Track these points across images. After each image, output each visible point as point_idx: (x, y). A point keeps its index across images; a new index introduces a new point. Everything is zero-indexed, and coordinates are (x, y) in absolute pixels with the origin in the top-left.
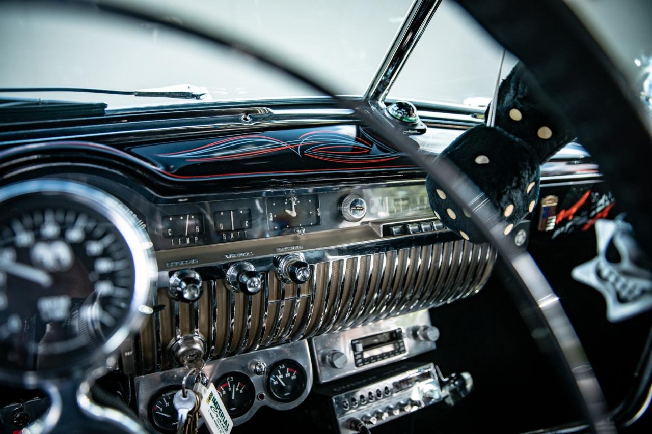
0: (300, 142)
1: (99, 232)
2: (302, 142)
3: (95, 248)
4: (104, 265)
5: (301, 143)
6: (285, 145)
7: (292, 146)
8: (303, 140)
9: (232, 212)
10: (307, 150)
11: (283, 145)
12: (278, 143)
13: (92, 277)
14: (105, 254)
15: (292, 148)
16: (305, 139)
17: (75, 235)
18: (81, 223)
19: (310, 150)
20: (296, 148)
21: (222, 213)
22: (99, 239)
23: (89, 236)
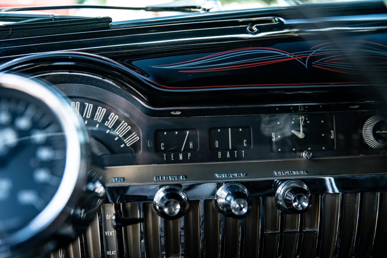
0: (311, 52)
1: (45, 121)
2: (313, 53)
3: (39, 136)
4: (45, 154)
5: (311, 54)
6: (292, 56)
7: (299, 58)
8: (315, 51)
9: (230, 129)
10: (316, 62)
11: (289, 56)
12: (283, 54)
13: (32, 163)
14: (48, 143)
15: (298, 59)
16: (318, 50)
17: (23, 123)
18: (30, 112)
19: (321, 61)
20: (304, 60)
21: (219, 130)
22: (43, 128)
23: (36, 126)
